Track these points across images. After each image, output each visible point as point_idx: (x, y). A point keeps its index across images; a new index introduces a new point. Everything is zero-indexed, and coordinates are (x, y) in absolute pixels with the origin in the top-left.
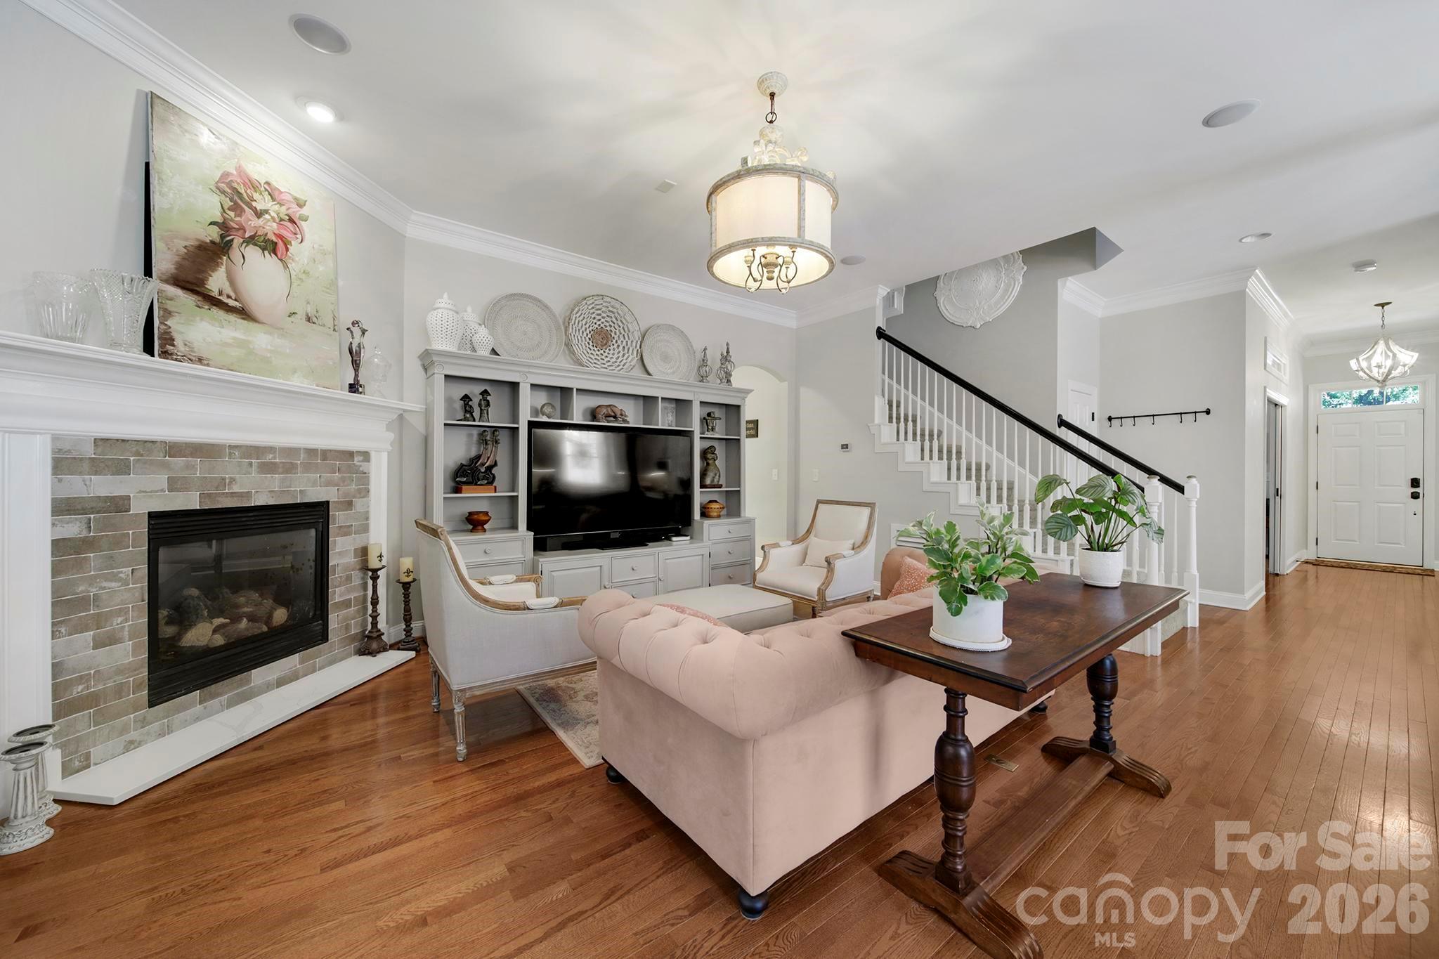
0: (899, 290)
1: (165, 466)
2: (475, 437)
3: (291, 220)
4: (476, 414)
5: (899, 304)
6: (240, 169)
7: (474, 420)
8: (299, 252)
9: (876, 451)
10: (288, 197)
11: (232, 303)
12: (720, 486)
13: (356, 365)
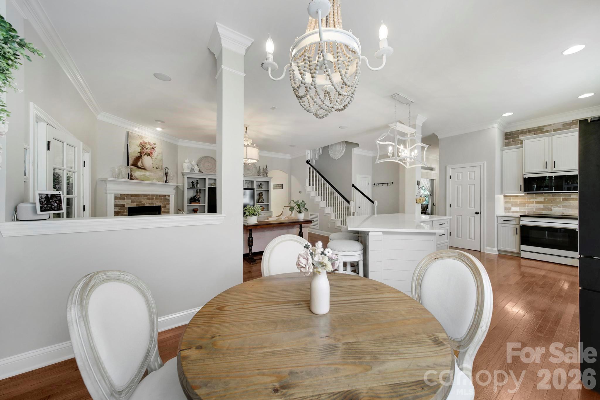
0: (321, 148)
1: (131, 199)
2: (195, 191)
3: (153, 148)
4: (195, 186)
5: (321, 151)
6: (143, 141)
7: (195, 187)
8: (155, 155)
9: (306, 193)
10: (153, 144)
11: (142, 167)
12: (264, 203)
13: (167, 177)
